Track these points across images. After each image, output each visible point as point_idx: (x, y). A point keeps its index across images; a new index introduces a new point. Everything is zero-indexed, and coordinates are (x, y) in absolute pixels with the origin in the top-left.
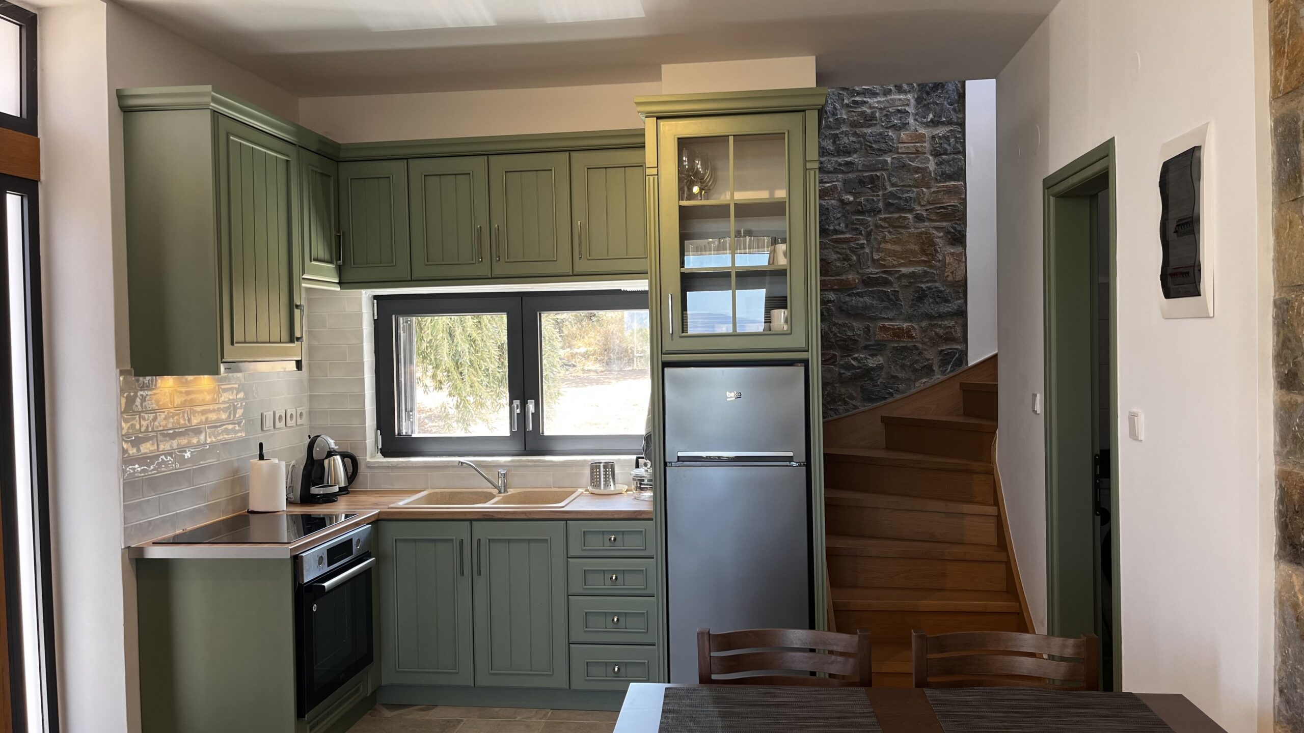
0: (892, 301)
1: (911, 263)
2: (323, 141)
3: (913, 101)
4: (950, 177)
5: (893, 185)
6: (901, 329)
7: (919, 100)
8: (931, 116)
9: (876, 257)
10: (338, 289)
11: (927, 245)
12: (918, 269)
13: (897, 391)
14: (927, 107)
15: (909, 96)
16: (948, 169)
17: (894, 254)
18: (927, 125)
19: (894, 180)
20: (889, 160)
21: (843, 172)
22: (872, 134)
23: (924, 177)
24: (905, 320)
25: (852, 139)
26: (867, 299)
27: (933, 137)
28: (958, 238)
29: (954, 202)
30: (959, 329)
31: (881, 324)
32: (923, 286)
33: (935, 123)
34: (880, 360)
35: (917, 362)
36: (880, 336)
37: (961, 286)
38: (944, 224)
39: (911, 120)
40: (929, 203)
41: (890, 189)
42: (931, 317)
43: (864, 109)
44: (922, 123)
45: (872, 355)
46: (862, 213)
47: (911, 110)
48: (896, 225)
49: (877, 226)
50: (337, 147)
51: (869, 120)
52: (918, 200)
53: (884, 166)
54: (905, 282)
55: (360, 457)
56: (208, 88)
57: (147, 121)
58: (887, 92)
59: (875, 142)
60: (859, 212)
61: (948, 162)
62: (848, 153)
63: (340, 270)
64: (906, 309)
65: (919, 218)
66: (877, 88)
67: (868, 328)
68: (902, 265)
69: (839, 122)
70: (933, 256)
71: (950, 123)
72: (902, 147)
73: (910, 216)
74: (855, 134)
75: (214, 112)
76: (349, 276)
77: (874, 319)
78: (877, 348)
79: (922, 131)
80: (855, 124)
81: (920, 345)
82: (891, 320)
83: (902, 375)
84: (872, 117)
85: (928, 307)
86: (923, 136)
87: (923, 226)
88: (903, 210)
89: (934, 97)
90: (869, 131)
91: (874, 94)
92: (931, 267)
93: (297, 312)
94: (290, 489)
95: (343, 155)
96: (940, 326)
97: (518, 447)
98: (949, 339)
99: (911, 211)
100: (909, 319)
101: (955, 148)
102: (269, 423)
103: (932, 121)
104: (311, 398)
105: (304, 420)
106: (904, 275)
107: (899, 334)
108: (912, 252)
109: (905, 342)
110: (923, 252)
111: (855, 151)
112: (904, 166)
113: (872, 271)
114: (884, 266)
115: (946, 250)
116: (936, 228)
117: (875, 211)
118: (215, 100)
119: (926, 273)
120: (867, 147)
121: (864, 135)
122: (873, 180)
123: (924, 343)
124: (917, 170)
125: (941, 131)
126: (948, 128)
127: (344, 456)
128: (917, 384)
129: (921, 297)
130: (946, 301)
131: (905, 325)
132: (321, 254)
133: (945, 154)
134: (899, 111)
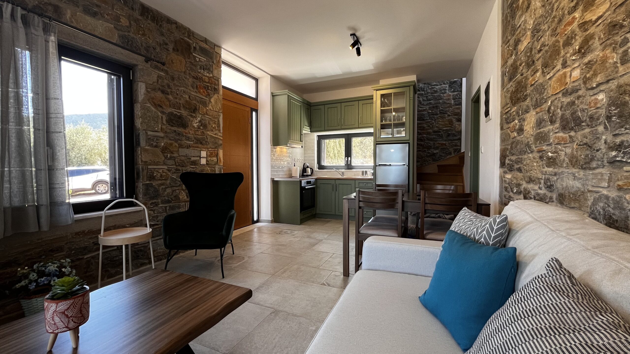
0: (441, 136)
1: (446, 127)
2: (308, 102)
3: (448, 86)
4: (458, 105)
5: (442, 108)
6: (443, 143)
7: (449, 86)
8: (453, 90)
9: (437, 125)
10: (310, 133)
11: (451, 122)
12: (448, 128)
13: (442, 159)
14: (452, 88)
15: (447, 85)
16: (457, 103)
17: (441, 125)
18: (451, 92)
19: (442, 106)
20: (441, 101)
21: (428, 105)
22: (437, 95)
23: (450, 105)
24: (444, 141)
25: (431, 97)
26: (434, 136)
27: (453, 95)
28: (460, 120)
29: (459, 111)
30: (459, 143)
31: (437, 142)
32: (450, 132)
33: (454, 92)
34: (437, 151)
35: (447, 151)
36: (437, 145)
37: (460, 132)
38: (456, 117)
39: (447, 91)
40: (452, 112)
41: (441, 109)
42: (451, 140)
43: (435, 89)
44: (450, 92)
45: (435, 150)
46: (433, 115)
47: (447, 88)
48: (443, 118)
49: (437, 118)
50: (310, 103)
51: (436, 92)
52: (448, 111)
53: (440, 103)
54: (444, 132)
55: (313, 169)
56: (287, 90)
57: (276, 98)
58: (441, 85)
59: (437, 97)
60: (432, 115)
61: (457, 101)
62: (430, 100)
63: (310, 129)
64: (445, 138)
65: (449, 116)
66: (438, 84)
67: (434, 143)
68: (444, 127)
69: (428, 93)
70: (452, 125)
71: (458, 91)
72: (445, 98)
73: (446, 115)
74: (432, 96)
75: (288, 95)
76: (313, 130)
77: (436, 141)
78: (437, 148)
79: (450, 94)
80: (432, 93)
81: (448, 147)
82: (441, 141)
83: (443, 155)
84: (437, 91)
85: (451, 138)
86: (450, 95)
87: (450, 118)
88: (444, 114)
89: (453, 85)
90: (436, 94)
91: (437, 85)
92: (452, 128)
93: (302, 136)
94: (300, 174)
95: (312, 105)
96: (454, 142)
97: (346, 168)
98: (456, 146)
99: (446, 114)
100: (446, 141)
101: (459, 97)
102: (296, 160)
103: (453, 91)
104: (304, 157)
105: (303, 161)
106: (444, 130)
107: (442, 144)
108: (447, 124)
109: (445, 147)
110: (450, 124)
111: (432, 100)
112: (445, 103)
113: (436, 129)
114: (439, 128)
115: (456, 123)
116: (454, 118)
117: (437, 114)
118: (288, 93)
119: (450, 129)
120: (435, 99)
121: (434, 96)
122: (436, 106)
123: (449, 147)
124: (448, 103)
125: (455, 93)
126: (457, 93)
127: (310, 168)
128: (447, 157)
129: (449, 135)
130: (456, 136)
131: (444, 142)
132: (307, 125)
133: (456, 99)
134: (444, 89)
